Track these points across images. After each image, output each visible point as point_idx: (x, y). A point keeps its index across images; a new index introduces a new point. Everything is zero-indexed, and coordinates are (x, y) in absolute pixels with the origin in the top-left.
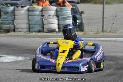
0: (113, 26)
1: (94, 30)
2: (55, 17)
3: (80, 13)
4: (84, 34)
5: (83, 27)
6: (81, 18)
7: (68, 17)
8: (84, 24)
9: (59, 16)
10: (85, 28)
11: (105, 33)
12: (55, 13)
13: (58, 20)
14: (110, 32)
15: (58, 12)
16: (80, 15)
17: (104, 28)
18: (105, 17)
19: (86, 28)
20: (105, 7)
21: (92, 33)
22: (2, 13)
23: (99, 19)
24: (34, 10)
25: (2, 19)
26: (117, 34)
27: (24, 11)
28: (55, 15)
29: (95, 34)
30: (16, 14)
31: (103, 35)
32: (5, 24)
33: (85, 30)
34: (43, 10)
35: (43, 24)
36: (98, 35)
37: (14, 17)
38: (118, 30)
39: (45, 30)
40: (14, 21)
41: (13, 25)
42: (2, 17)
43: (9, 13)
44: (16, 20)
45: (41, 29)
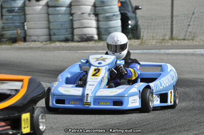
0: (189, 30)
1: (157, 37)
2: (92, 15)
3: (133, 9)
4: (142, 43)
5: (138, 32)
6: (136, 18)
7: (114, 15)
8: (141, 27)
9: (98, 14)
10: (142, 34)
11: (176, 41)
12: (91, 9)
13: (98, 21)
14: (184, 39)
15: (97, 8)
16: (134, 12)
17: (174, 33)
18: (174, 14)
19: (144, 33)
21: (155, 41)
22: (4, 10)
23: (165, 19)
24: (57, 5)
25: (5, 21)
26: (195, 43)
27: (40, 7)
28: (92, 13)
29: (158, 42)
30: (27, 12)
31: (173, 44)
32: (9, 29)
33: (143, 37)
34: (73, 4)
35: (73, 28)
36: (163, 44)
37: (23, 16)
38: (198, 36)
39: (76, 38)
40: (24, 23)
41: (23, 31)
42: (4, 17)
43: (16, 11)
44: (28, 22)
45: (69, 36)
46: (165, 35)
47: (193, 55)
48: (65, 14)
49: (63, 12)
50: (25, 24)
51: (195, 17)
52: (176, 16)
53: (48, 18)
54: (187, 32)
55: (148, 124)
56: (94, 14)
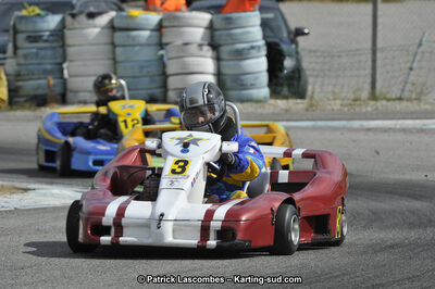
0: (412, 78)
1: (344, 95)
2: (206, 48)
3: (292, 36)
4: (311, 106)
5: (302, 83)
6: (297, 53)
7: (253, 48)
8: (308, 72)
9: (220, 46)
10: (310, 88)
11: (384, 102)
12: (204, 34)
13: (218, 59)
14: (400, 99)
15: (217, 33)
16: (293, 41)
17: (378, 85)
18: (379, 45)
19: (313, 86)
20: (379, 13)
21: (338, 102)
22: (21, 37)
23: (361, 55)
24: (131, 26)
25: (22, 61)
26: (423, 107)
27: (97, 30)
28: (206, 43)
29: (347, 105)
30: (69, 41)
31: (377, 109)
32: (30, 76)
33: (313, 93)
34: (165, 24)
35: (165, 76)
36: (357, 109)
37: (60, 51)
38: (429, 93)
39: (172, 95)
40: (61, 64)
41: (60, 81)
42: (20, 52)
43: (45, 38)
44: (71, 61)
45: (158, 92)
46: (359, 90)
47: (422, 131)
48: (149, 45)
49: (143, 41)
50: (65, 65)
51: (423, 52)
52: (383, 49)
53: (114, 53)
54: (406, 83)
55: (344, 274)
56: (210, 45)
